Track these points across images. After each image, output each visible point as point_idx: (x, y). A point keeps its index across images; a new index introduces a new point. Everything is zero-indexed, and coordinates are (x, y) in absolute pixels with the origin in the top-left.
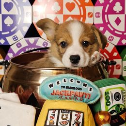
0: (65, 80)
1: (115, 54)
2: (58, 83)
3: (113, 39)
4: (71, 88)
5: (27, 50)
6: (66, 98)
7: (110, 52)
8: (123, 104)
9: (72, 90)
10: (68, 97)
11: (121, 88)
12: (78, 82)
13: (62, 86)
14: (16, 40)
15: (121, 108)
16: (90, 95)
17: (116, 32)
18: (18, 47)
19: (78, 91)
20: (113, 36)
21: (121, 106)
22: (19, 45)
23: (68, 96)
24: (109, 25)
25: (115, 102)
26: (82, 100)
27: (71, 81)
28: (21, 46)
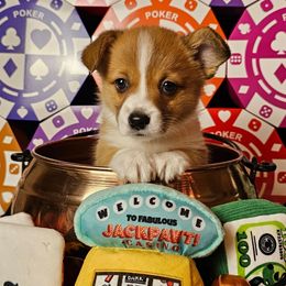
0: (136, 199)
1: (277, 147)
2: (120, 207)
3: (270, 114)
4: (150, 220)
5: (76, 132)
6: (139, 244)
7: (264, 142)
8: (282, 262)
9: (152, 225)
10: (144, 242)
11: (276, 223)
12: (169, 205)
13: (129, 216)
14: (53, 110)
15: (277, 273)
16: (196, 237)
17: (277, 97)
18: (57, 126)
19: (167, 227)
20: (269, 105)
21: (276, 269)
22: (58, 122)
23: (143, 239)
24: (261, 82)
25: (262, 259)
26: (178, 249)
27: (152, 202)
28: (62, 122)
